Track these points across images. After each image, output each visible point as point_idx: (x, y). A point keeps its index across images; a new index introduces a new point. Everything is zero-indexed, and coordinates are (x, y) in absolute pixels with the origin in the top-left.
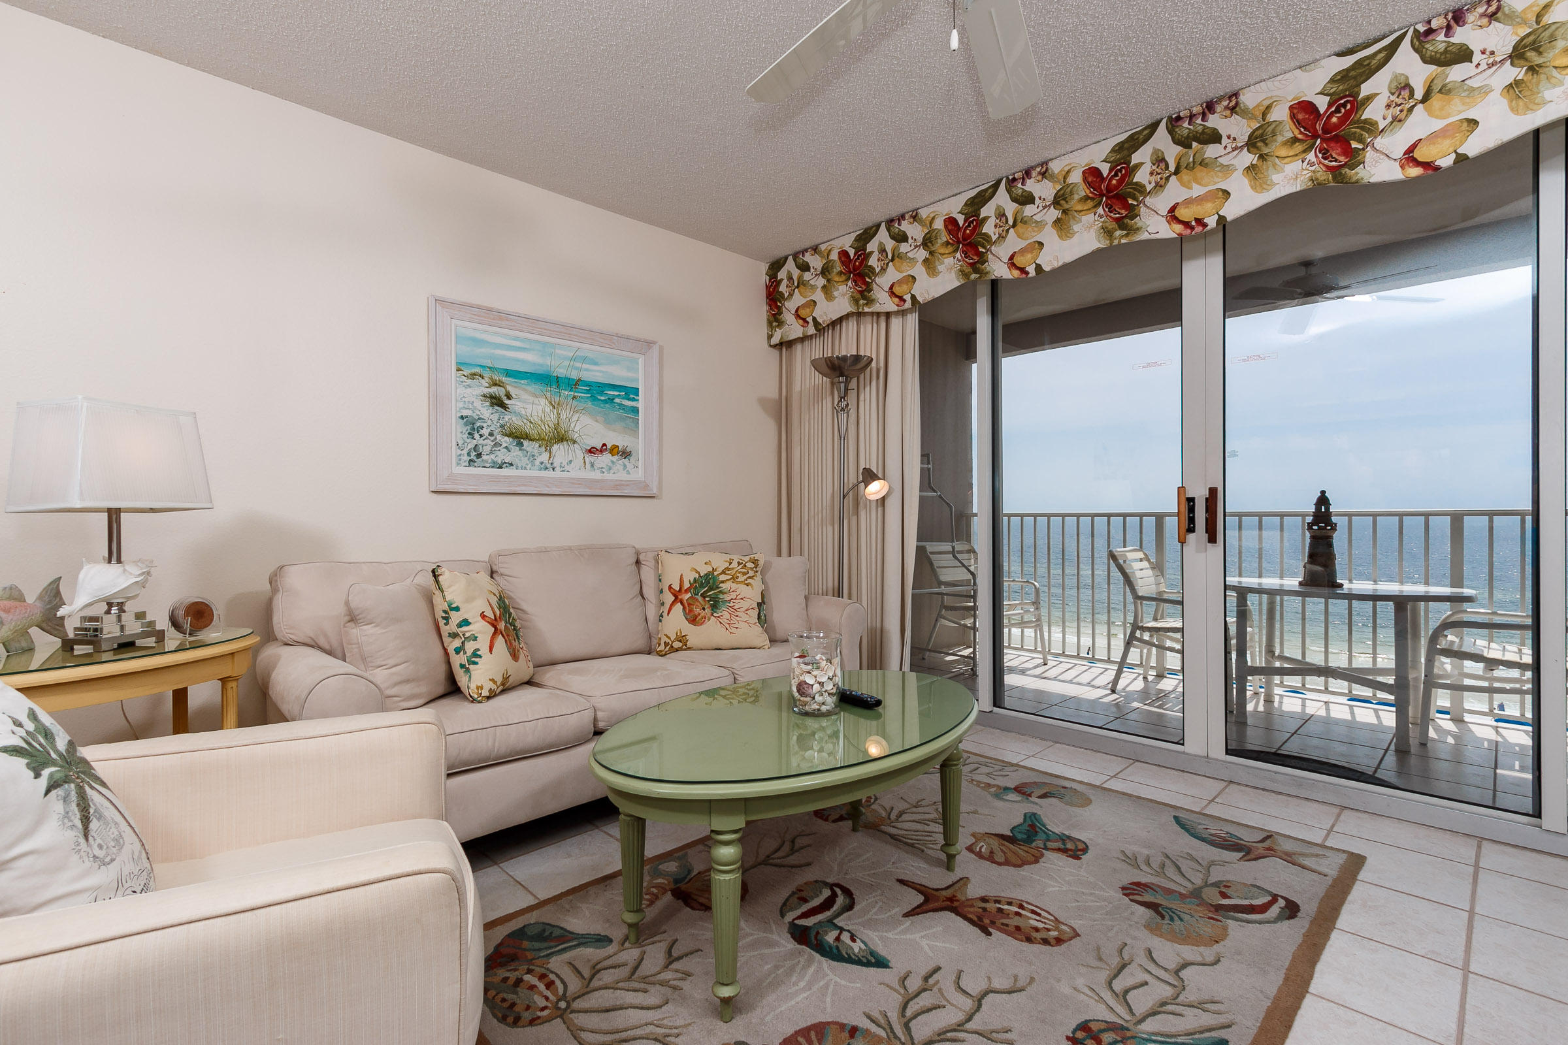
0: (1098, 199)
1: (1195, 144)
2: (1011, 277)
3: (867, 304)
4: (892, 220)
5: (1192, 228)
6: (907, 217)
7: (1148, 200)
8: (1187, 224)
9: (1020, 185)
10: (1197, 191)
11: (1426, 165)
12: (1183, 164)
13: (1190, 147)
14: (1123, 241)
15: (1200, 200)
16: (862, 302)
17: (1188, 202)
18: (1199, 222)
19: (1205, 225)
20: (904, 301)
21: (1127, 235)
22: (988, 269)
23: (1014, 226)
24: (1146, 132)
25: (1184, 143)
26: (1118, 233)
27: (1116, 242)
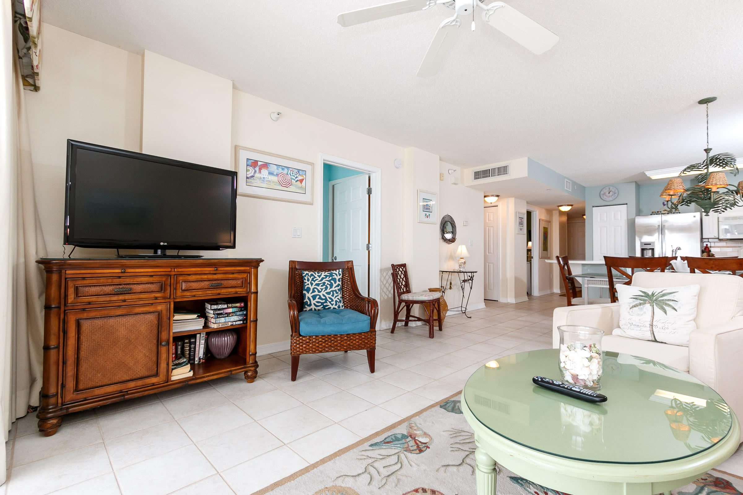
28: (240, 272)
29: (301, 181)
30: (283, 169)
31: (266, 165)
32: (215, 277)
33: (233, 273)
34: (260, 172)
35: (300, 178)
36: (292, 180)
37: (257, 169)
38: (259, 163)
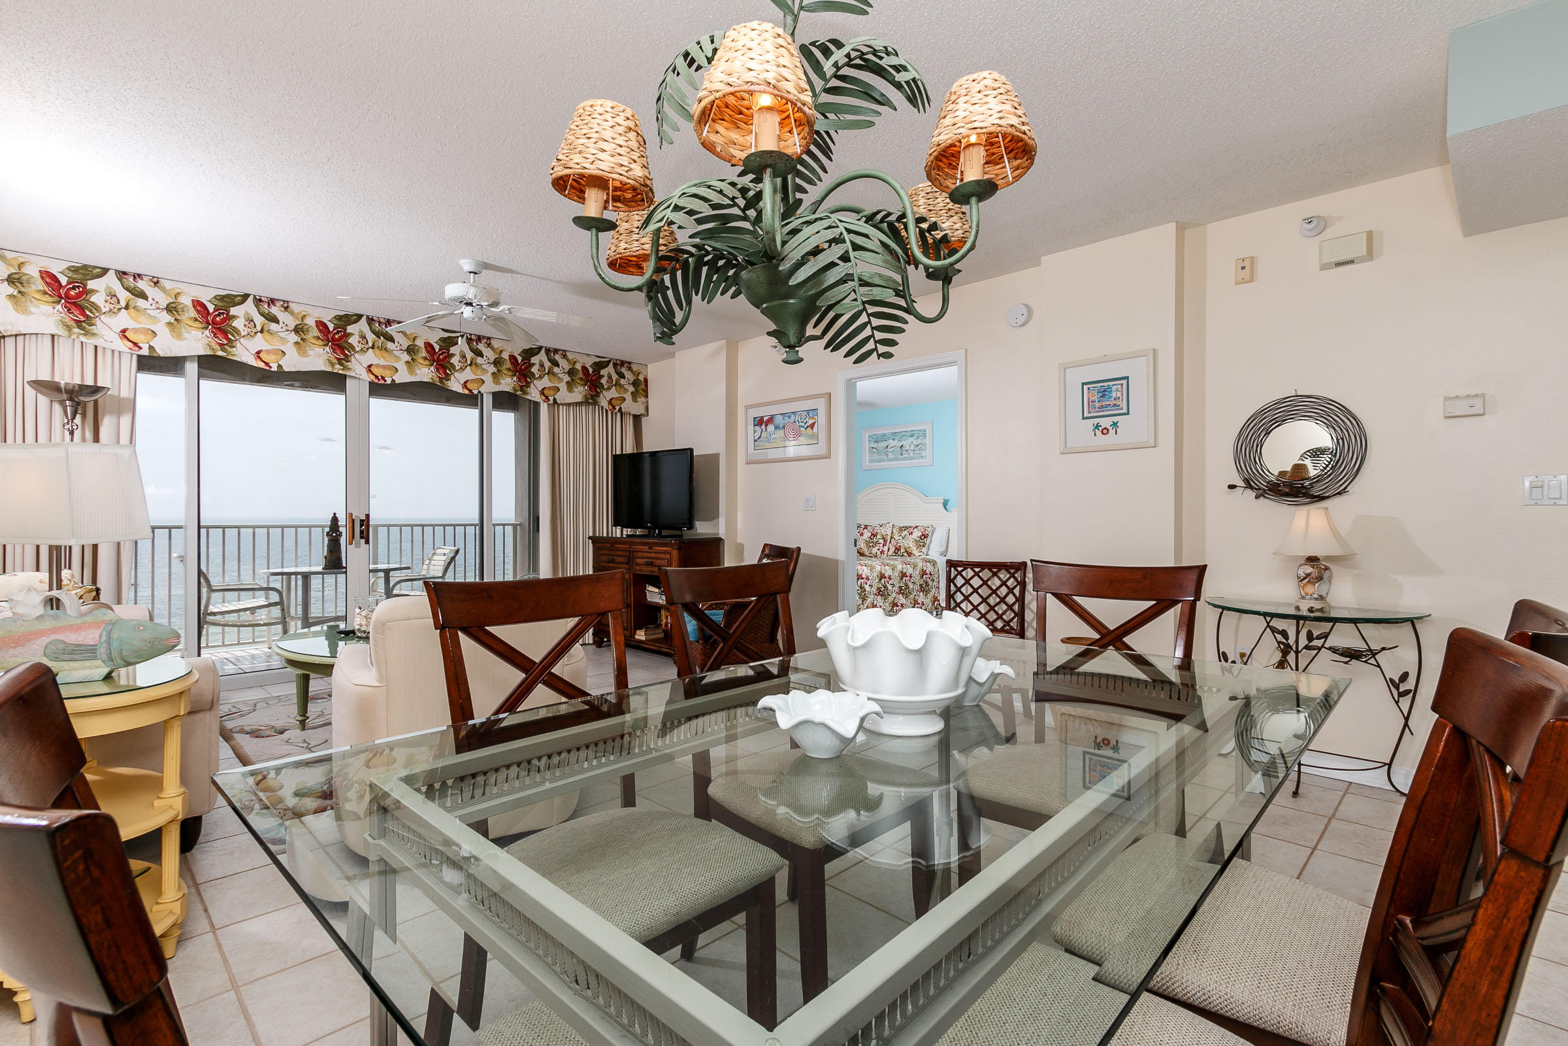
0: (326, 342)
1: (382, 338)
2: (256, 365)
3: (85, 335)
4: (125, 273)
5: (379, 380)
6: (145, 278)
7: (356, 355)
8: (377, 377)
9: (266, 306)
10: (382, 362)
11: (470, 391)
12: (376, 346)
13: (380, 338)
14: (340, 372)
15: (384, 367)
16: (77, 330)
17: (378, 366)
18: (383, 378)
19: (385, 381)
20: (140, 348)
21: (343, 369)
22: (236, 353)
23: (262, 331)
24: (355, 317)
25: (377, 334)
26: (338, 366)
27: (335, 371)
28: (665, 553)
29: (812, 426)
30: (789, 417)
31: (771, 420)
32: (649, 555)
33: (660, 553)
34: (766, 430)
35: (811, 421)
36: (802, 429)
37: (763, 427)
38: (765, 419)
